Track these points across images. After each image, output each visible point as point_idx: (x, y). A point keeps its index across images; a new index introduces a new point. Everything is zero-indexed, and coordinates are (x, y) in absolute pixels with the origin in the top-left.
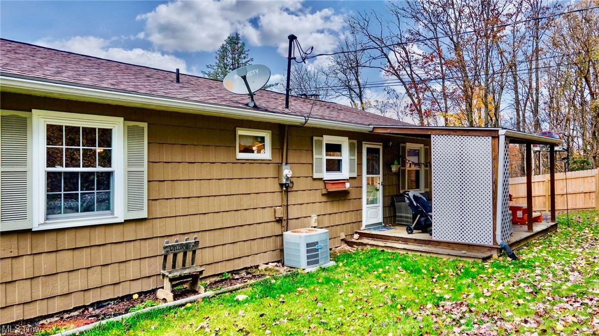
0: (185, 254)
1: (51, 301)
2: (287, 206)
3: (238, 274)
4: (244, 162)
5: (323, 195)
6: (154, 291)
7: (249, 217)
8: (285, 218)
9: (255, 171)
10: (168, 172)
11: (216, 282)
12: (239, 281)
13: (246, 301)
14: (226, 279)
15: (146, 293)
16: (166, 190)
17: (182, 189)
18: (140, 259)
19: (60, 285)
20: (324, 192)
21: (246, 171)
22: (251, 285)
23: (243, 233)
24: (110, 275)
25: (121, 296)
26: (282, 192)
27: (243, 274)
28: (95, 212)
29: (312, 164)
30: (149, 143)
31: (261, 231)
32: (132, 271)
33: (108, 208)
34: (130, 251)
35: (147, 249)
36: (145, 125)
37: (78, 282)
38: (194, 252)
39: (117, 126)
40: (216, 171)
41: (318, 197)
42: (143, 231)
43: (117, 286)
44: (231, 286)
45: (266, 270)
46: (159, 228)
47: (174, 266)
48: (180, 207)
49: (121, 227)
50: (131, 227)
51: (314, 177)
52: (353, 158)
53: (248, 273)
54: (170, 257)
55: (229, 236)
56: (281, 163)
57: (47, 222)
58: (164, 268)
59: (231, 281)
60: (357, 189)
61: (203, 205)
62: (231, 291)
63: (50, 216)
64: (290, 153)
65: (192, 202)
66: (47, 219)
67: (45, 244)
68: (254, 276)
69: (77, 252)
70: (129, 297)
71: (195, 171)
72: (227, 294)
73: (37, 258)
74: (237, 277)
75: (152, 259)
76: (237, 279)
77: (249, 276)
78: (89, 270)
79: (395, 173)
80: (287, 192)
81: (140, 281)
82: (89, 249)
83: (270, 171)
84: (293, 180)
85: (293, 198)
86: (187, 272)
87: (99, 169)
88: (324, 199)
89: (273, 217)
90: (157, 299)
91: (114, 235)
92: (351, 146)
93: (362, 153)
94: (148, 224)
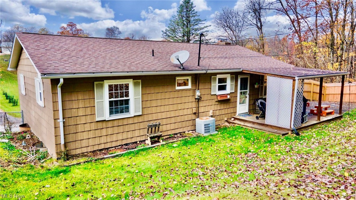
0: (155, 128)
1: (112, 143)
2: (198, 107)
3: (177, 135)
4: (179, 91)
5: (216, 101)
6: (144, 141)
7: (181, 113)
8: (197, 112)
9: (184, 94)
10: (149, 97)
11: (167, 138)
12: (176, 138)
13: (176, 147)
14: (171, 137)
15: (142, 141)
16: (148, 104)
17: (154, 103)
18: (140, 129)
19: (114, 138)
20: (216, 100)
21: (180, 94)
22: (180, 140)
23: (179, 119)
24: (130, 135)
25: (133, 142)
26: (196, 101)
27: (179, 135)
28: (124, 113)
29: (211, 88)
30: (142, 87)
31: (186, 118)
32: (137, 133)
33: (128, 112)
34: (137, 126)
35: (142, 125)
36: (140, 81)
37: (120, 137)
38: (159, 127)
39: (130, 82)
40: (167, 95)
41: (213, 102)
42: (140, 119)
43: (132, 139)
44: (173, 140)
45: (188, 134)
46: (146, 118)
47: (151, 132)
48: (154, 110)
49: (133, 118)
50: (136, 118)
51: (212, 94)
52: (233, 83)
53: (180, 135)
54: (150, 129)
55: (173, 120)
56: (196, 90)
57: (110, 117)
58: (148, 133)
59: (173, 138)
60: (235, 97)
61: (162, 109)
62: (172, 143)
63: (111, 115)
64: (200, 85)
65: (158, 108)
66: (110, 116)
67: (110, 124)
68: (182, 136)
69: (119, 127)
70: (136, 142)
71: (159, 96)
72: (170, 143)
73: (107, 129)
74: (176, 136)
75: (144, 129)
76: (176, 137)
77: (181, 136)
78: (123, 133)
79: (257, 89)
80: (198, 101)
81: (140, 137)
82: (123, 126)
83: (191, 93)
84: (201, 96)
85: (201, 104)
86: (156, 135)
87: (125, 98)
88: (217, 103)
89: (192, 112)
90: (145, 144)
91: (131, 121)
92: (232, 79)
93: (238, 80)
94: (142, 117)
